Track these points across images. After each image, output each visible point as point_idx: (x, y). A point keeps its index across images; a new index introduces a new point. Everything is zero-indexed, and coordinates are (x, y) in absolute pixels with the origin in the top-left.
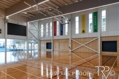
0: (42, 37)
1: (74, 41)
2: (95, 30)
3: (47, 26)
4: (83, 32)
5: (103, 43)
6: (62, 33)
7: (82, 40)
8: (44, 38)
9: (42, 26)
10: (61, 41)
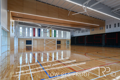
0: (21, 37)
1: (47, 40)
2: (55, 37)
3: (27, 29)
4: (51, 36)
5: (57, 41)
6: (39, 35)
7: (50, 40)
8: (24, 37)
9: (21, 28)
10: (38, 40)
